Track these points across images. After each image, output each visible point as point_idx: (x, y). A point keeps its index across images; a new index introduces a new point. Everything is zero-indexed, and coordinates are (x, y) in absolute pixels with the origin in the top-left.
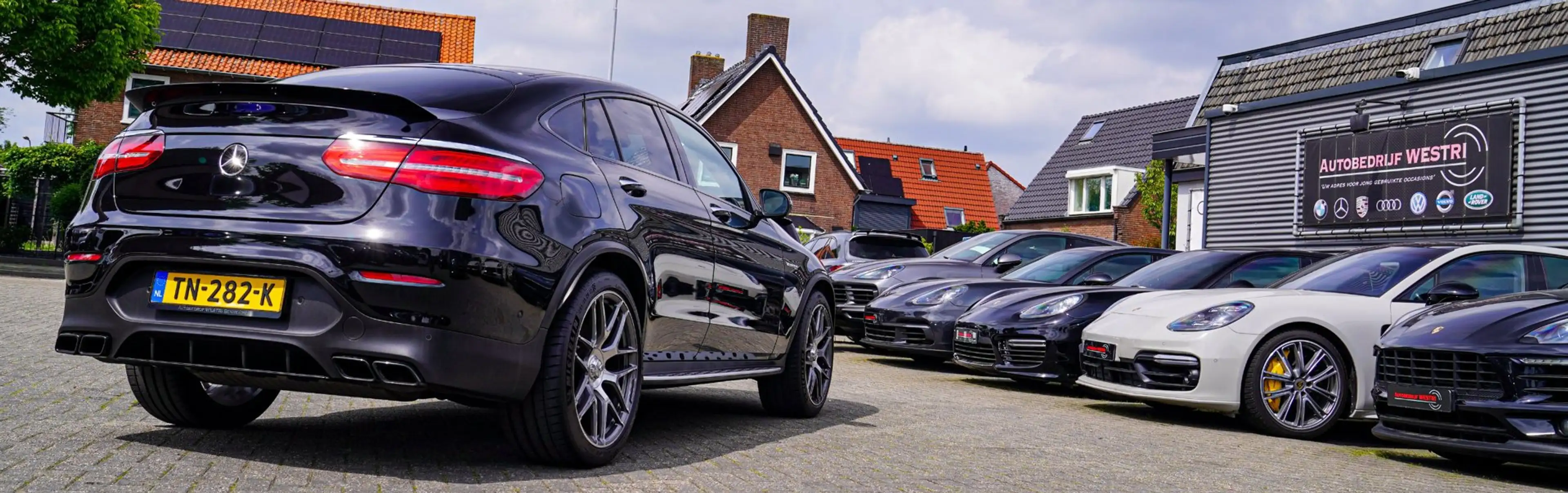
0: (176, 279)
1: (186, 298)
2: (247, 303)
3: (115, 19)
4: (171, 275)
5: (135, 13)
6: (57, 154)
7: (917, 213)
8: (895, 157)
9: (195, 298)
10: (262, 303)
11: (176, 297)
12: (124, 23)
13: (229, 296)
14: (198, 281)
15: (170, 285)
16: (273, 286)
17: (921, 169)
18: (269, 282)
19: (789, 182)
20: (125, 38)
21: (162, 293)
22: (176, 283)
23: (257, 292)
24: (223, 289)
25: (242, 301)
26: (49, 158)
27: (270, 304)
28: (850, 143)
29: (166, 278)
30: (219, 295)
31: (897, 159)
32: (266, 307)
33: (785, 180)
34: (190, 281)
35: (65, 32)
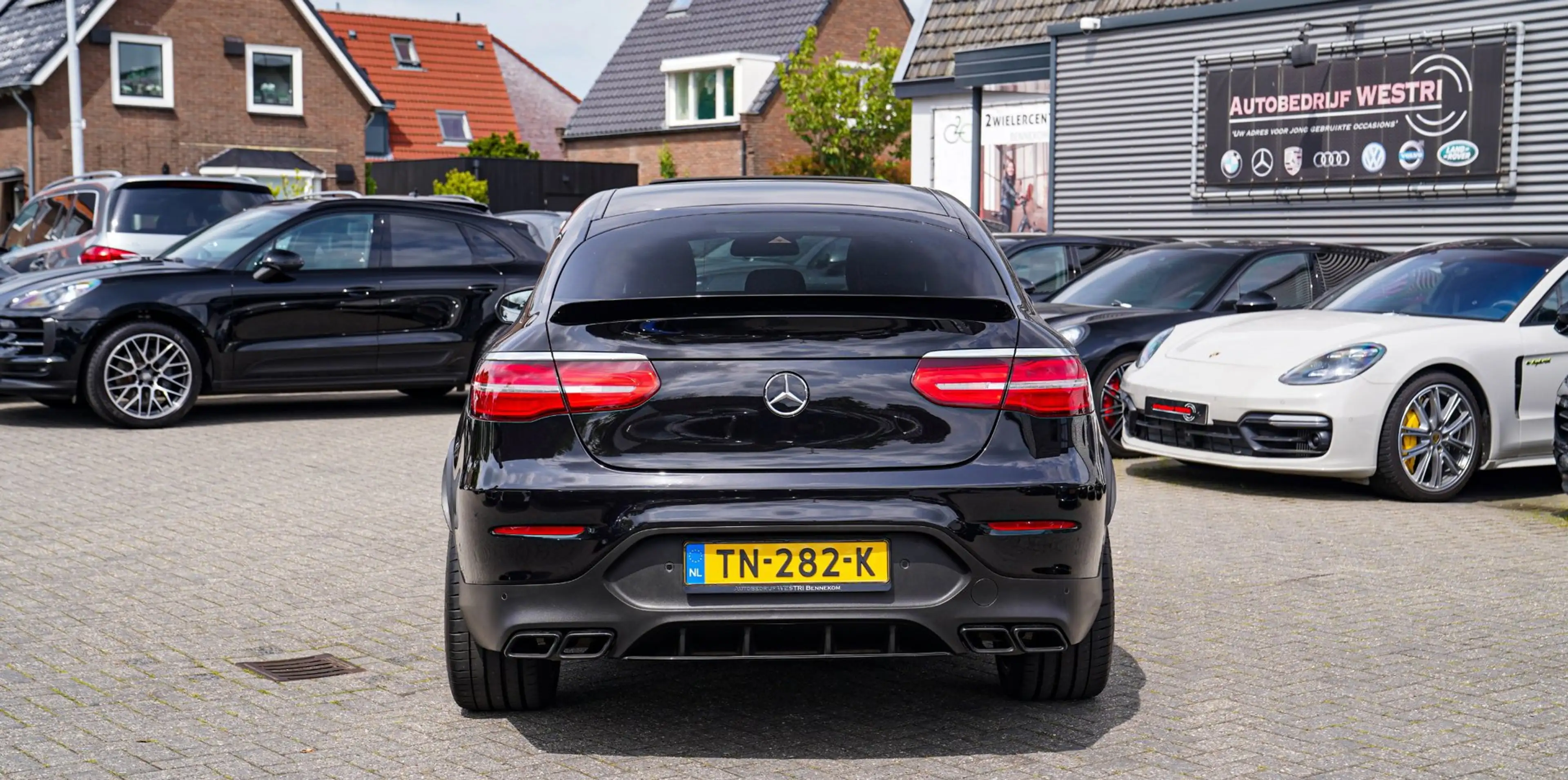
0: (719, 552)
1: (742, 575)
2: (837, 574)
4: (711, 548)
9: (756, 575)
10: (859, 574)
11: (726, 575)
13: (808, 568)
14: (756, 552)
15: (712, 559)
16: (869, 550)
18: (864, 546)
21: (702, 572)
22: (721, 557)
23: (848, 560)
24: (796, 561)
25: (828, 573)
27: (872, 573)
29: (703, 553)
30: (794, 567)
32: (866, 578)
34: (742, 553)
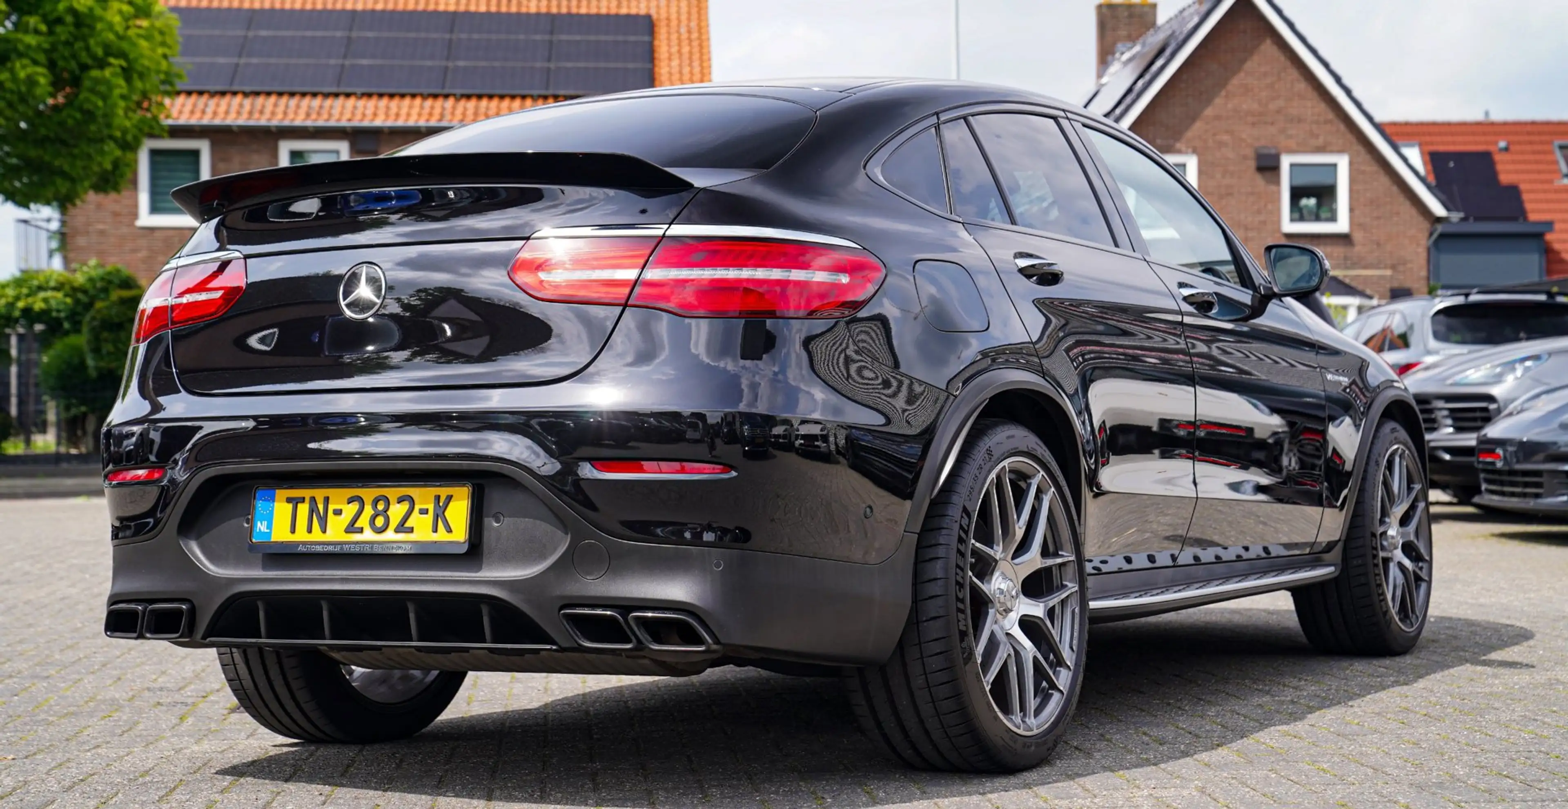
0: (289, 500)
1: (310, 530)
2: (411, 530)
3: (109, 50)
4: (282, 494)
5: (139, 36)
6: (40, 288)
7: (1557, 246)
8: (1502, 144)
9: (324, 530)
10: (435, 530)
11: (293, 530)
12: (122, 55)
13: (380, 521)
14: (327, 500)
15: (281, 510)
16: (449, 498)
17: (1556, 162)
18: (444, 492)
19: (1298, 214)
20: (128, 80)
21: (270, 526)
22: (290, 506)
23: (424, 512)
24: (368, 511)
25: (402, 528)
26: (28, 296)
27: (449, 530)
28: (1409, 129)
29: (273, 500)
30: (363, 522)
31: (1506, 149)
32: (442, 536)
33: (1292, 211)
35: (31, 82)
